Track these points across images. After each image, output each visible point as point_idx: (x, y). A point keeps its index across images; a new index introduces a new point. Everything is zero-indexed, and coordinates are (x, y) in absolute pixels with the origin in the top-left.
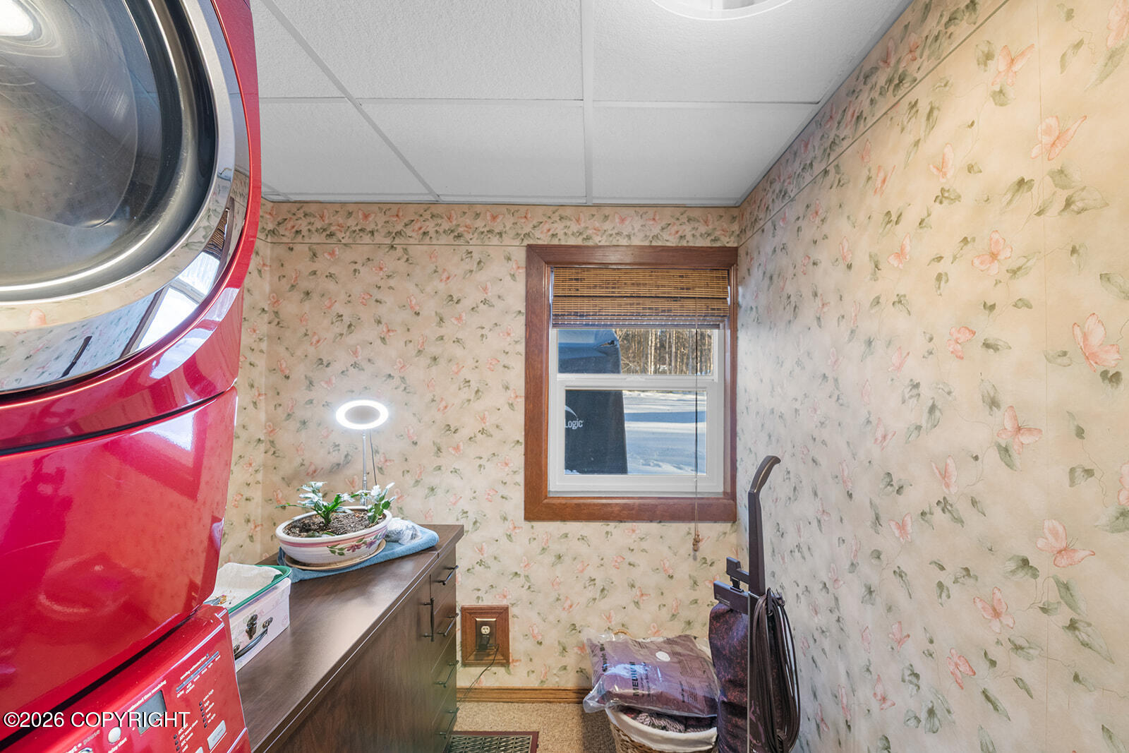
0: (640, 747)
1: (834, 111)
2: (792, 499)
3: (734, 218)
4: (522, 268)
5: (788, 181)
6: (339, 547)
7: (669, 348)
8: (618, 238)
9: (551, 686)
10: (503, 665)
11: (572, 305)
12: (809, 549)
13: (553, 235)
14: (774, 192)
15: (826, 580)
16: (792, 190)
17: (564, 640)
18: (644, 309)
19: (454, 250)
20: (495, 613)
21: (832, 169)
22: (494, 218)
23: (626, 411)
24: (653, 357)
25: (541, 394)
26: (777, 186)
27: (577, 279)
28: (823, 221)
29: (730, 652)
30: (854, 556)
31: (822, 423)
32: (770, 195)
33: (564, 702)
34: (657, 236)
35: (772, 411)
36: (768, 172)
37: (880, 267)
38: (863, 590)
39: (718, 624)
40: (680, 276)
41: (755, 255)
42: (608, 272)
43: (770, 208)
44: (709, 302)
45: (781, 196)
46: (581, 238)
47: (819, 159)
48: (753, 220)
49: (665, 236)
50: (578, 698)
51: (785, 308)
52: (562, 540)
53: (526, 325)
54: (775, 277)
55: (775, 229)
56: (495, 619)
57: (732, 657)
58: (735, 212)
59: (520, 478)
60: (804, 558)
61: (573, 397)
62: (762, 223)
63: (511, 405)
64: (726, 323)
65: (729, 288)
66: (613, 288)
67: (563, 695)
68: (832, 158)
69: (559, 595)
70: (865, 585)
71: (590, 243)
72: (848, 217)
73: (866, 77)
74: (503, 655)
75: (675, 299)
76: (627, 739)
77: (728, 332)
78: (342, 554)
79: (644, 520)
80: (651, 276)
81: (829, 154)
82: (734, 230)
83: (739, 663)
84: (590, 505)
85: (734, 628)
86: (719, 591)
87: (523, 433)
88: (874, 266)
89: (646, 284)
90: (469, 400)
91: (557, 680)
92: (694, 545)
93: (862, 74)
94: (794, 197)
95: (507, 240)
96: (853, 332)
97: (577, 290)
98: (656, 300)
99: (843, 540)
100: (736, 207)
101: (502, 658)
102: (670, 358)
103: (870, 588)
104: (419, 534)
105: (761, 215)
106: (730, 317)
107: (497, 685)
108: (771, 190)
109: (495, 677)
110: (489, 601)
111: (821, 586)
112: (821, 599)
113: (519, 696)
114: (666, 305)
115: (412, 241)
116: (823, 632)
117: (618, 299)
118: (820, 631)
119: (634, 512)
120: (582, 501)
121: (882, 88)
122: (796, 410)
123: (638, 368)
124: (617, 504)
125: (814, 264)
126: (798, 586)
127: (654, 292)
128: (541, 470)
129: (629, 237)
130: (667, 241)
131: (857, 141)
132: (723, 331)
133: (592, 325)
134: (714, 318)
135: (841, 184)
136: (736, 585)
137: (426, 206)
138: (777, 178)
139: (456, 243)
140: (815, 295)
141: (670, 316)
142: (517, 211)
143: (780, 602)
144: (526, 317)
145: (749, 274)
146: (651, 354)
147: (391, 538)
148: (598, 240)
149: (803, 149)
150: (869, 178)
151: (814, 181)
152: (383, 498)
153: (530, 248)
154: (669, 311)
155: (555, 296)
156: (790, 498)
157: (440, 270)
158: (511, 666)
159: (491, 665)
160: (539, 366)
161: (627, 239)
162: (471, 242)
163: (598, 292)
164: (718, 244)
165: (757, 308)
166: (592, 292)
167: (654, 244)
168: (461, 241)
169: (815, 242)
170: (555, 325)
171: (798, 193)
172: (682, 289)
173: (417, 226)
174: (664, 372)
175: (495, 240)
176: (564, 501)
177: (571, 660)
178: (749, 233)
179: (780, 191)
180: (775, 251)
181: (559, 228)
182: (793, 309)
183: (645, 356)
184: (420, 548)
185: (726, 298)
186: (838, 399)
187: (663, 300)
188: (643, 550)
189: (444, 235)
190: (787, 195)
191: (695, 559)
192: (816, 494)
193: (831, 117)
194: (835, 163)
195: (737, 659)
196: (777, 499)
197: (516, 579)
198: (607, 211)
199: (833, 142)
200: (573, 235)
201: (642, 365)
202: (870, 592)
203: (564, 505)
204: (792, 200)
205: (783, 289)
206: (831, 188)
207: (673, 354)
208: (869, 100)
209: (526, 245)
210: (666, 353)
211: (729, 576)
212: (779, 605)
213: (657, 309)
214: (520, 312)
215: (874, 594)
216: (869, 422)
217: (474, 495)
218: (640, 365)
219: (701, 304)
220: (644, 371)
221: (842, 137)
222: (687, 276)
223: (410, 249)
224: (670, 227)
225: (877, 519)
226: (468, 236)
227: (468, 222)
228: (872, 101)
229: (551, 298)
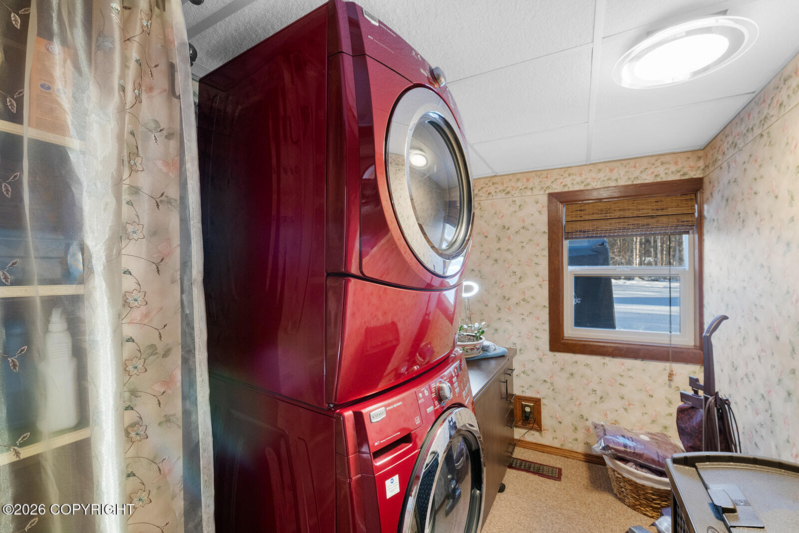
0: (629, 481)
1: (766, 97)
2: (742, 345)
3: (699, 158)
4: (545, 207)
5: (737, 137)
6: (466, 348)
7: (654, 243)
8: (609, 182)
9: (567, 449)
10: (537, 431)
11: (578, 226)
12: (753, 375)
13: (564, 186)
14: (728, 143)
15: (763, 392)
16: (740, 143)
17: (575, 423)
18: (628, 225)
19: (506, 201)
20: (532, 401)
21: (765, 133)
22: (528, 180)
23: (614, 296)
24: (638, 251)
25: (559, 279)
26: (730, 139)
27: (581, 210)
28: (760, 166)
29: (691, 430)
30: (780, 375)
31: (761, 295)
32: (725, 144)
33: (577, 459)
34: (637, 178)
35: (729, 289)
36: (724, 128)
37: (794, 198)
38: (786, 394)
39: (683, 416)
40: (656, 202)
41: (716, 184)
42: (601, 204)
43: (726, 153)
44: (679, 217)
45: (733, 147)
46: (583, 185)
47: (757, 126)
48: (714, 159)
49: (644, 176)
50: (585, 459)
51: (736, 221)
52: (573, 365)
53: (548, 239)
54: (730, 200)
55: (729, 167)
56: (533, 404)
57: (692, 433)
58: (701, 154)
59: (547, 327)
60: (749, 381)
61: (580, 281)
62: (720, 162)
63: (540, 285)
64: (695, 230)
65: (696, 206)
66: (606, 213)
67: (576, 455)
68: (765, 127)
69: (572, 397)
70: (787, 391)
71: (589, 187)
72: (776, 166)
73: (785, 80)
74: (538, 425)
75: (652, 217)
76: (620, 476)
77: (696, 236)
78: (467, 352)
79: (631, 358)
80: (633, 203)
81: (763, 124)
82: (700, 166)
83: (697, 436)
84: (592, 345)
85: (694, 417)
86: (684, 397)
87: (548, 302)
88: (790, 198)
89: (629, 209)
90: (516, 283)
91: (571, 445)
92: (669, 377)
93: (783, 77)
94: (741, 148)
95: (536, 192)
96: (779, 237)
97: (581, 217)
98: (637, 218)
99: (774, 366)
100: (701, 150)
101: (537, 426)
102: (656, 251)
103: (789, 392)
104: (497, 349)
105: (720, 157)
106: (697, 226)
107: (534, 441)
108: (726, 141)
109: (532, 437)
110: (529, 394)
111: (761, 396)
112: (761, 405)
113: (547, 450)
114: (645, 221)
115: (482, 198)
116: (762, 425)
117: (609, 220)
118: (760, 425)
119: (623, 352)
120: (586, 343)
121: (794, 89)
122: (744, 288)
123: (623, 261)
124: (611, 346)
125: (755, 193)
126: (746, 399)
127: (636, 213)
128: (559, 322)
129: (616, 180)
130: (645, 179)
131: (780, 120)
132: (692, 235)
133: (591, 237)
134: (684, 228)
135: (771, 144)
136: (696, 392)
137: (489, 179)
138: (730, 134)
139: (506, 197)
140: (756, 213)
141: (649, 228)
142: (541, 174)
143: (727, 402)
144: (549, 234)
145: (712, 197)
146: (636, 248)
147: (485, 349)
148: (594, 185)
149: (747, 117)
150: (787, 144)
151: (754, 140)
152: (481, 329)
153: (550, 195)
154: (648, 225)
155: (566, 222)
156: (741, 345)
157: (497, 212)
158: (543, 432)
159: (531, 429)
160: (557, 262)
161: (615, 182)
162: (515, 195)
163: (595, 217)
164: (686, 177)
165: (717, 220)
166: (591, 217)
167: (635, 182)
168: (509, 195)
169: (755, 179)
170: (566, 239)
171: (744, 146)
172: (658, 210)
173: (485, 190)
174: (649, 264)
175: (529, 193)
176: (574, 342)
177: (581, 435)
178: (711, 169)
179: (733, 143)
180: (729, 182)
181: (568, 181)
182: (742, 222)
183: (630, 251)
184: (499, 355)
185: (694, 213)
186: (770, 279)
187: (642, 218)
188: (630, 377)
189: (499, 193)
190: (737, 146)
191: (670, 386)
192: (757, 340)
193: (764, 101)
194: (767, 131)
195: (695, 434)
196: (732, 346)
197: (545, 383)
198: (600, 166)
199: (766, 117)
200: (577, 183)
201: (627, 258)
202: (789, 394)
203: (574, 344)
204: (740, 150)
205: (735, 208)
206: (765, 146)
207: (659, 248)
208: (786, 95)
209: (547, 193)
210: (651, 247)
211: (691, 387)
212: (726, 404)
213: (638, 224)
214: (544, 232)
215: (791, 396)
216: (788, 292)
217: (520, 335)
218: (625, 259)
219: (673, 220)
220: (630, 263)
221: (771, 115)
222: (661, 201)
223: (481, 202)
224: (647, 170)
225: (793, 350)
226: (513, 192)
227: (513, 184)
228: (788, 96)
229: (564, 223)
